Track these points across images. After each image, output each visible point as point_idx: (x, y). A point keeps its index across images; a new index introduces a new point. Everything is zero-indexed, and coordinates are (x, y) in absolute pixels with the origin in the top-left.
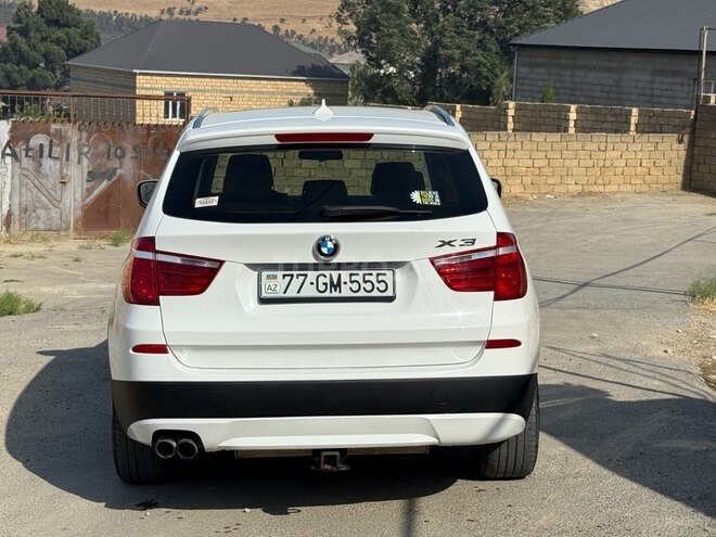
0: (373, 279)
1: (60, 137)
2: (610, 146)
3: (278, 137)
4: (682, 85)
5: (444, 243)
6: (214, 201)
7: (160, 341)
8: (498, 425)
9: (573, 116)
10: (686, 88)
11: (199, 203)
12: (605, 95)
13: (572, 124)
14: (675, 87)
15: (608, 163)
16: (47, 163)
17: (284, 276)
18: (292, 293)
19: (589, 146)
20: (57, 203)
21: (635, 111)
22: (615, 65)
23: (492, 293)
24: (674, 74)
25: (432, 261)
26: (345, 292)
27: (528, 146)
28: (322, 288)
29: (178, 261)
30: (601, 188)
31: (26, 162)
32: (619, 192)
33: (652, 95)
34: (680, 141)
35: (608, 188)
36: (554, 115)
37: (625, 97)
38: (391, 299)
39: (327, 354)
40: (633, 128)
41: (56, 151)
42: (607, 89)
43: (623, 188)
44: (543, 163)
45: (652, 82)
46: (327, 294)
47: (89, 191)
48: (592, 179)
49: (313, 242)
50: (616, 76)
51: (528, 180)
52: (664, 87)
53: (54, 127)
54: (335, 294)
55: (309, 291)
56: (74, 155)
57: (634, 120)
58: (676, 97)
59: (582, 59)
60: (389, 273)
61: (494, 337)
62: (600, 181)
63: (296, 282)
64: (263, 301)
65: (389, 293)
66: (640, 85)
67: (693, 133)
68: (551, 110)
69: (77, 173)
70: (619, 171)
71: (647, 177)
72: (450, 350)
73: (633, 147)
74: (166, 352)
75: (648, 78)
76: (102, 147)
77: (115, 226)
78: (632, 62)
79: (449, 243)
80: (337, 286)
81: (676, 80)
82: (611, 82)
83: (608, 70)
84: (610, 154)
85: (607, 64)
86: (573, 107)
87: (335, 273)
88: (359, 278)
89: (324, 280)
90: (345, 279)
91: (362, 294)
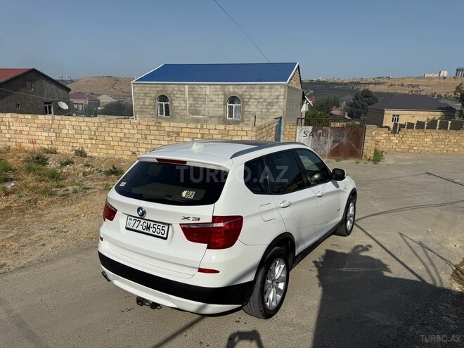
0: (160, 228)
1: (326, 131)
3: (158, 159)
5: (185, 218)
6: (124, 184)
8: (202, 308)
16: (321, 138)
17: (134, 220)
18: (135, 228)
20: (323, 149)
23: (206, 245)
25: (181, 224)
26: (151, 232)
28: (144, 228)
31: (316, 137)
38: (166, 239)
41: (324, 135)
46: (145, 231)
47: (333, 146)
49: (137, 209)
53: (324, 128)
54: (147, 232)
55: (140, 228)
56: (329, 136)
60: (166, 227)
61: (201, 267)
63: (137, 223)
64: (127, 229)
65: (165, 236)
69: (330, 141)
72: (186, 268)
76: (338, 134)
77: (339, 156)
79: (187, 218)
80: (148, 228)
87: (149, 222)
88: (156, 227)
89: (145, 225)
90: (152, 226)
91: (156, 234)
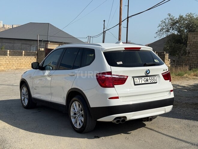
0: (153, 78)
2: (22, 59)
3: (125, 48)
4: (28, 46)
6: (121, 63)
7: (117, 96)
9: (8, 52)
10: (29, 47)
11: (118, 63)
12: (10, 48)
13: (8, 54)
14: (26, 47)
15: (22, 62)
17: (138, 79)
18: (140, 83)
19: (18, 59)
21: (24, 51)
22: (12, 42)
23: (169, 80)
24: (26, 44)
25: (162, 74)
26: (149, 82)
27: (5, 59)
28: (145, 81)
29: (117, 77)
30: (20, 68)
32: (24, 68)
33: (22, 49)
34: (35, 58)
35: (22, 68)
36: (4, 52)
37: (15, 49)
39: (144, 96)
40: (23, 55)
42: (11, 47)
43: (25, 68)
44: (8, 62)
45: (21, 46)
46: (146, 82)
48: (18, 66)
49: (145, 71)
50: (12, 44)
51: (5, 66)
52: (24, 47)
55: (143, 82)
57: (23, 53)
58: (27, 49)
59: (4, 41)
60: (155, 77)
62: (20, 66)
63: (141, 80)
64: (135, 85)
65: (156, 82)
66: (18, 46)
67: (37, 56)
68: (3, 51)
70: (24, 64)
71: (29, 65)
72: (165, 93)
73: (26, 59)
74: (119, 98)
75: (21, 45)
78: (16, 41)
79: (164, 70)
80: (147, 80)
81: (27, 45)
82: (11, 46)
83: (11, 43)
84: (22, 60)
85: (11, 42)
86: (8, 51)
87: (147, 78)
88: (151, 79)
89: (145, 79)
90: (149, 79)
91: (152, 82)
